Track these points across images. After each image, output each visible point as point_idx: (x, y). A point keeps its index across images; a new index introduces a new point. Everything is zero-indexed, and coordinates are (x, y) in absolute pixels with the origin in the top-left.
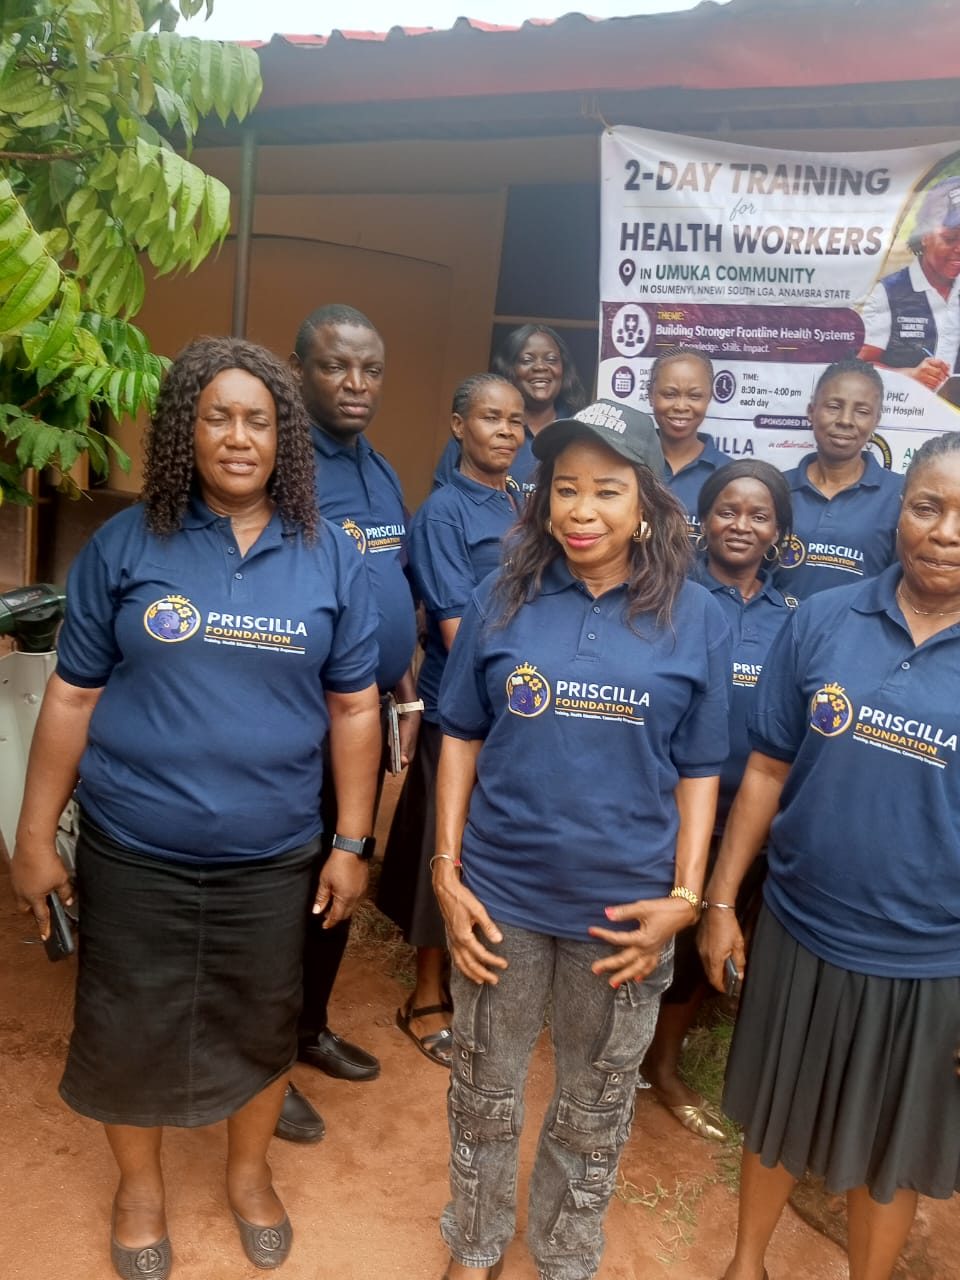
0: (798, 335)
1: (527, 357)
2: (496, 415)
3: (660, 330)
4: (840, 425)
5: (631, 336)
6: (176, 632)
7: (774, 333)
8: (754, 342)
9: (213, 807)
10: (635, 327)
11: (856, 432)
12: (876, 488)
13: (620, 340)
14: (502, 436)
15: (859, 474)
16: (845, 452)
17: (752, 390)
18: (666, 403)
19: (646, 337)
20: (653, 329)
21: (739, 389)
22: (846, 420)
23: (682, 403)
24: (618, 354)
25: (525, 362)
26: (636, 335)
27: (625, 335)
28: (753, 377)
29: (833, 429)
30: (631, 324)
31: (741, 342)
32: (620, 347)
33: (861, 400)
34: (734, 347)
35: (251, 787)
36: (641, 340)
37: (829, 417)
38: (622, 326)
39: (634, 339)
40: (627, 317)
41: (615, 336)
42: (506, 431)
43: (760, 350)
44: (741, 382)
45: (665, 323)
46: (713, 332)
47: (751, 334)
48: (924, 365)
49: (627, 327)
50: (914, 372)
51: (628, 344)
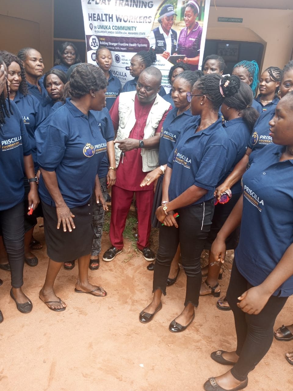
0: (133, 45)
1: (66, 52)
2: (36, 59)
3: (101, 43)
5: (94, 44)
7: (127, 45)
10: (95, 42)
17: (124, 60)
21: (121, 59)
24: (92, 49)
25: (66, 54)
26: (96, 44)
27: (93, 44)
28: (123, 56)
32: (92, 47)
34: (118, 48)
36: (97, 45)
39: (96, 45)
40: (93, 39)
41: (90, 44)
43: (124, 49)
44: (121, 58)
46: (113, 44)
47: (122, 45)
48: (164, 53)
49: (93, 42)
50: (162, 55)
51: (94, 46)
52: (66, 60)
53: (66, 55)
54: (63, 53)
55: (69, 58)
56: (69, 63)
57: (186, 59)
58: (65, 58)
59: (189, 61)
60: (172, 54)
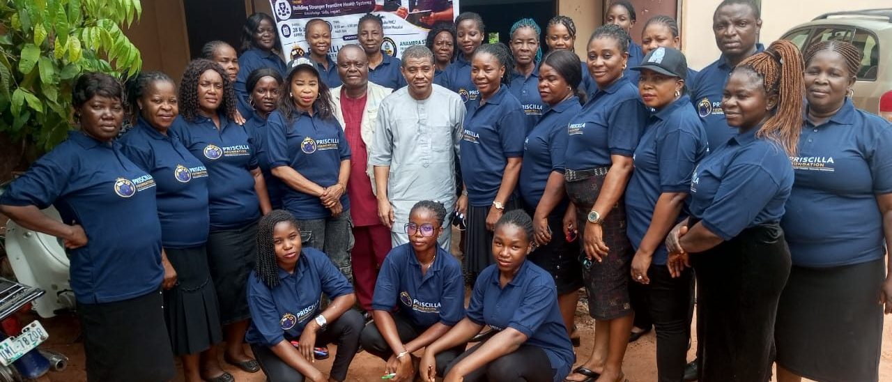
0: (351, 4)
1: (260, 30)
2: (227, 60)
3: (295, 8)
4: (368, 40)
5: (283, 11)
6: (217, 155)
7: (341, 5)
8: (334, 9)
9: (243, 204)
10: (285, 8)
11: (375, 41)
12: (389, 64)
13: (280, 14)
14: (231, 69)
15: (382, 59)
16: (374, 50)
17: (338, 27)
18: (315, 41)
19: (290, 10)
20: (292, 8)
21: (333, 27)
22: (370, 38)
23: (321, 40)
24: (281, 20)
25: (260, 32)
26: (286, 11)
27: (281, 11)
28: (337, 22)
29: (366, 42)
30: (282, 6)
31: (329, 10)
32: (281, 17)
33: (373, 29)
34: (326, 12)
35: (247, 197)
36: (288, 12)
37: (364, 38)
38: (279, 8)
39: (285, 12)
40: (280, 4)
41: (277, 12)
42: (232, 66)
43: (337, 11)
44: (333, 25)
45: (296, 5)
46: (316, 7)
47: (331, 6)
48: (399, 10)
49: (281, 8)
50: (396, 12)
51: (283, 15)
52: (262, 43)
53: (260, 35)
54: (256, 31)
55: (266, 38)
56: (267, 45)
57: (432, 15)
58: (261, 39)
59: (438, 16)
60: (411, 11)
